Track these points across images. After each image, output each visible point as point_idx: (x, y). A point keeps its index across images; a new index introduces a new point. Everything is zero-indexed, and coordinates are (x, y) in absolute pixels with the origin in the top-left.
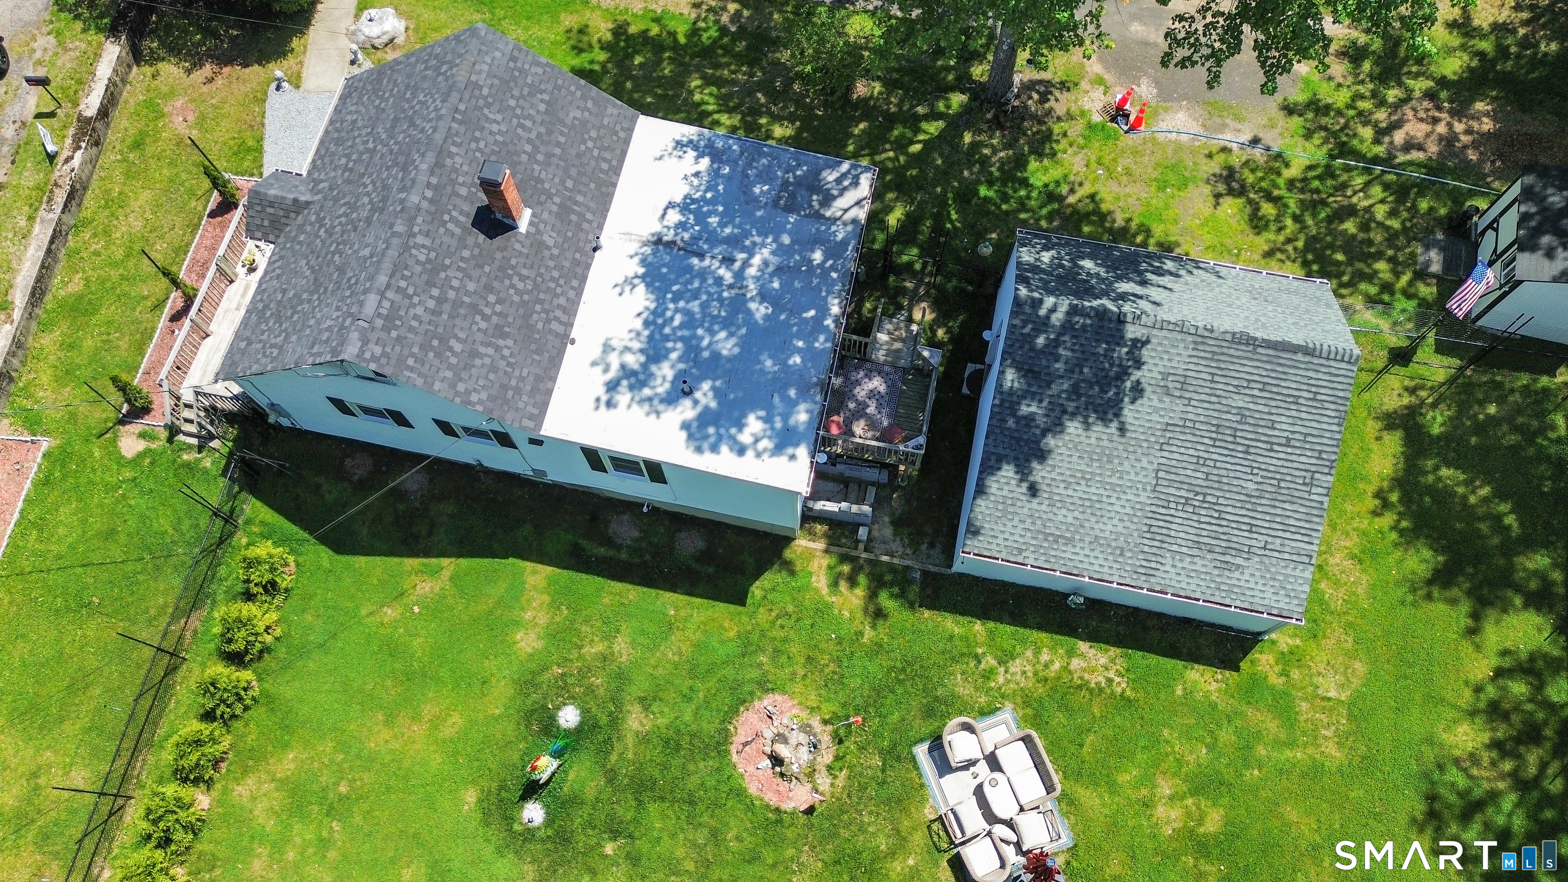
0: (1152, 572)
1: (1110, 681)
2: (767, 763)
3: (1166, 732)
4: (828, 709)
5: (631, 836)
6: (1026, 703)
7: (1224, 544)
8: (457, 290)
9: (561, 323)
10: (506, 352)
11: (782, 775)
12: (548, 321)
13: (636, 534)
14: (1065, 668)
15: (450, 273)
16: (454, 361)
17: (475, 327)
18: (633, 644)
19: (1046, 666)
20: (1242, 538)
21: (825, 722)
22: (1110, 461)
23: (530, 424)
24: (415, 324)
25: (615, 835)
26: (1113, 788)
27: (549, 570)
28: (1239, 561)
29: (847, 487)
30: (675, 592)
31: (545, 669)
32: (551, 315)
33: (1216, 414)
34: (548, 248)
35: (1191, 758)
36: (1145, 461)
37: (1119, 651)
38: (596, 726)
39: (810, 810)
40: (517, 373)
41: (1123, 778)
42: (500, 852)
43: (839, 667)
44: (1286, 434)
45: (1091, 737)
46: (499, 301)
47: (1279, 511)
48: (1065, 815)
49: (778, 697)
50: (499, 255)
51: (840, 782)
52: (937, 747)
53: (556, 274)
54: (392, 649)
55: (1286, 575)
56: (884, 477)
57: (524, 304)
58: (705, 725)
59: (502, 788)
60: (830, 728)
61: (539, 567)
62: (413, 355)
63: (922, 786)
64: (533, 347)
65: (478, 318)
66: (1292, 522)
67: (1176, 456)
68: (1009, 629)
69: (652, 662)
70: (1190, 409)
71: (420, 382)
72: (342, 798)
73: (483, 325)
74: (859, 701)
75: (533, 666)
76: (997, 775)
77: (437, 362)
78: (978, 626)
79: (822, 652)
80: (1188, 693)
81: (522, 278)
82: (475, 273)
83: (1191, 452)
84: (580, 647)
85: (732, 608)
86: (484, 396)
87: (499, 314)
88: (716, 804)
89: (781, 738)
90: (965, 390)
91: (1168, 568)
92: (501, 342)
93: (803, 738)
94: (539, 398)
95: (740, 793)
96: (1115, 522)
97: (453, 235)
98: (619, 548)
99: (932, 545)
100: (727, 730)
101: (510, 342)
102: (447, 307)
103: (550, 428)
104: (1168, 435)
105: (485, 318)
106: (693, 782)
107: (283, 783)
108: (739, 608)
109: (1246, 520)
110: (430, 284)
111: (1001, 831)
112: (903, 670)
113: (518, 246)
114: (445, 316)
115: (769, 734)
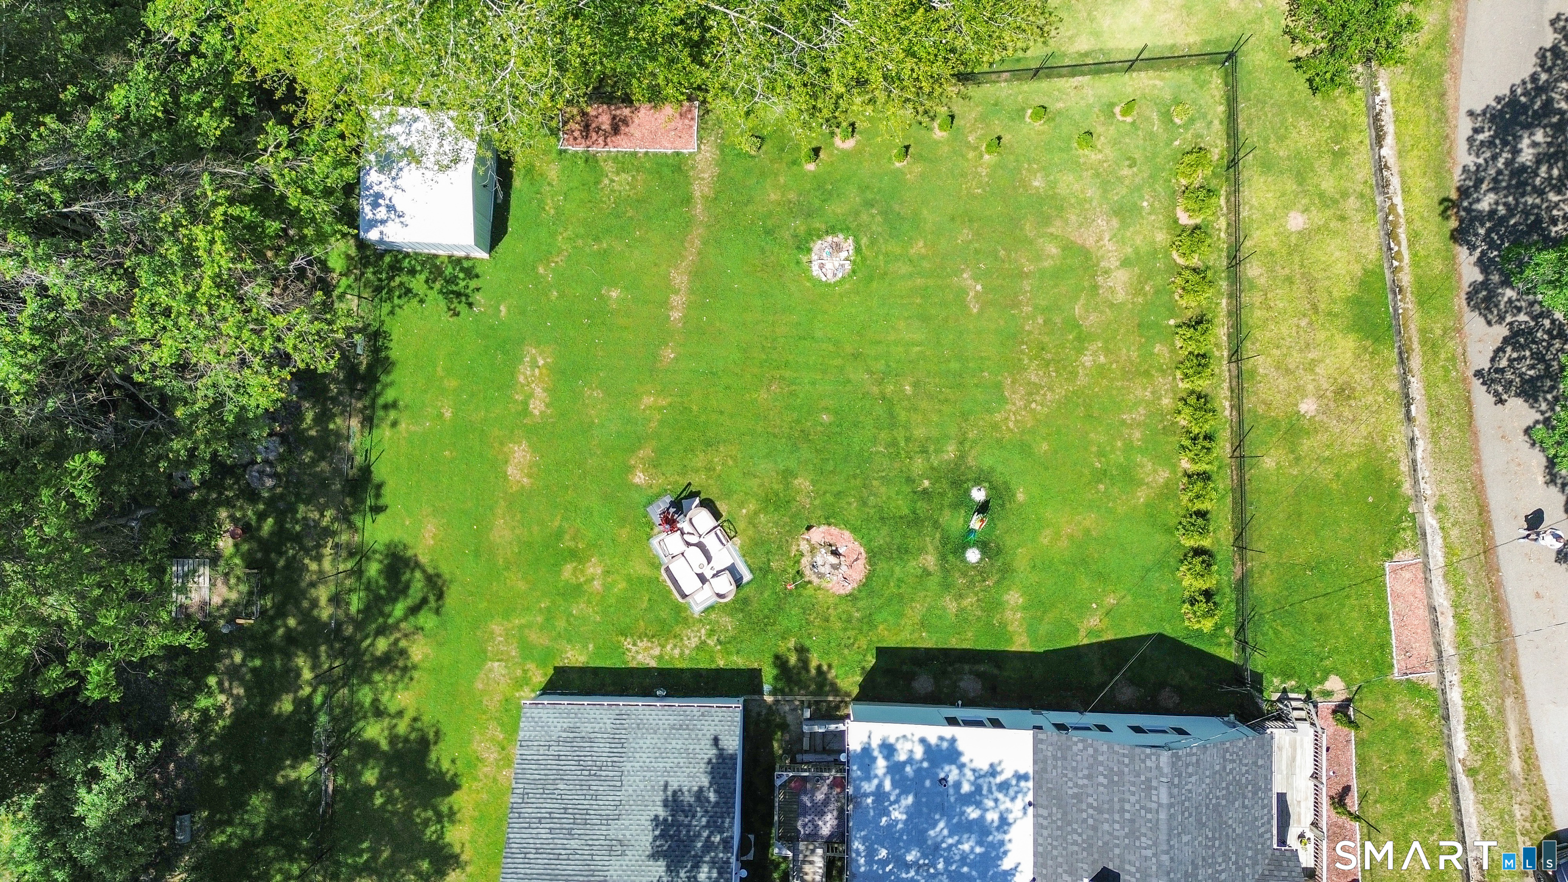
0: (618, 717)
1: (634, 644)
2: (841, 551)
3: (598, 618)
4: (810, 590)
5: (915, 493)
6: (686, 619)
7: (574, 744)
8: (1114, 821)
9: (1042, 816)
10: (1070, 784)
11: (830, 545)
12: (1050, 815)
13: (962, 684)
14: (663, 647)
15: (1122, 833)
16: (1101, 769)
17: (1095, 796)
18: (944, 609)
19: (675, 646)
20: (564, 750)
21: (810, 582)
22: (653, 787)
23: (1042, 736)
24: (1133, 789)
25: (925, 491)
26: (629, 579)
27: (1014, 649)
28: (564, 735)
29: (824, 748)
30: (925, 649)
31: (998, 582)
32: (1049, 820)
33: (588, 832)
34: (1065, 872)
35: (582, 606)
36: (631, 792)
37: (631, 665)
38: (954, 552)
39: (809, 528)
40: (1059, 770)
41: (623, 585)
42: (992, 470)
43: (807, 619)
44: (542, 826)
45: (644, 606)
46: (1085, 821)
47: (541, 772)
48: (656, 556)
49: (842, 592)
50: (1096, 856)
51: (794, 548)
52: (738, 581)
53: (1055, 852)
54: (1101, 577)
55: (535, 731)
56: (799, 757)
57: (1069, 824)
58: (885, 566)
59: (1003, 506)
60: (806, 579)
61: (1021, 649)
62: (1127, 766)
63: (744, 556)
64: (1054, 793)
65: (1095, 804)
66: (534, 767)
67: (610, 798)
68: (701, 666)
69: (929, 600)
71: (1116, 748)
72: (1100, 481)
73: (1090, 800)
74: (790, 600)
75: (1006, 583)
76: (699, 571)
77: (1111, 765)
78: (721, 664)
79: (820, 627)
80: (585, 647)
81: (1075, 843)
82: (1107, 838)
83: (601, 803)
84: (978, 600)
85: (885, 645)
86: (1075, 748)
87: (1082, 811)
88: (868, 520)
89: (835, 567)
90: (752, 837)
91: (609, 721)
92: (1076, 790)
93: (822, 570)
94: (1041, 756)
95: (854, 530)
96: (645, 746)
97: (1129, 863)
98: (971, 672)
99: (759, 714)
100: (870, 566)
101: (1070, 792)
102: (1117, 807)
103: (1027, 736)
104: (616, 812)
105: (1090, 806)
106: (885, 531)
107: (1140, 483)
108: (880, 645)
109: (562, 763)
110: (1132, 821)
111: (694, 539)
112: (766, 625)
113: (1085, 867)
114: (1116, 799)
115: (844, 568)
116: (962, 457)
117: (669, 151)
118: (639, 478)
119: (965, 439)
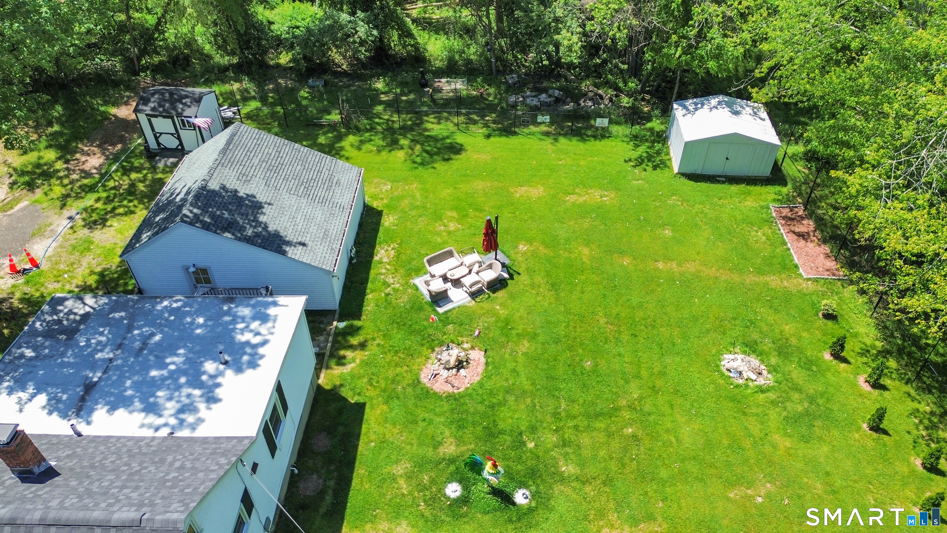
0: (342, 207)
1: (393, 249)
2: (462, 371)
3: (415, 230)
4: (426, 352)
5: (521, 434)
6: (409, 275)
7: (327, 182)
8: (113, 482)
9: (152, 441)
10: (179, 457)
11: (467, 362)
12: (149, 446)
13: (314, 477)
14: (389, 263)
15: (94, 487)
16: (187, 474)
18: (397, 462)
19: (388, 270)
20: (324, 176)
21: (433, 351)
22: (284, 208)
24: (148, 495)
25: (522, 443)
26: (444, 243)
28: (336, 179)
30: (358, 445)
31: (422, 515)
32: (143, 446)
33: (261, 169)
35: (426, 222)
36: (284, 197)
37: (377, 246)
38: (457, 472)
39: (484, 351)
41: (439, 240)
42: (551, 510)
43: (400, 351)
44: (274, 151)
47: (312, 162)
49: (422, 376)
53: (102, 448)
55: (342, 168)
58: (446, 409)
59: (510, 521)
62: (181, 490)
63: (459, 308)
64: (174, 448)
66: (316, 160)
67: (283, 186)
69: (408, 448)
70: (258, 176)
74: (418, 339)
75: (421, 523)
76: (448, 274)
78: (369, 297)
79: (392, 359)
80: (395, 225)
81: (105, 459)
82: (96, 477)
83: (281, 181)
84: (403, 495)
85: (367, 410)
88: (491, 394)
89: (446, 364)
91: (340, 201)
92: (169, 460)
93: (445, 354)
95: (481, 384)
96: (316, 213)
97: (51, 491)
98: (326, 486)
100: (446, 397)
101: (170, 457)
102: (131, 484)
104: (271, 186)
105: (144, 468)
106: (480, 408)
108: (368, 406)
109: (316, 173)
110: (105, 494)
112: (398, 323)
114: (141, 484)
115: (446, 373)
116: (563, 479)
117: (796, 261)
118: (522, 247)
119: (584, 483)
